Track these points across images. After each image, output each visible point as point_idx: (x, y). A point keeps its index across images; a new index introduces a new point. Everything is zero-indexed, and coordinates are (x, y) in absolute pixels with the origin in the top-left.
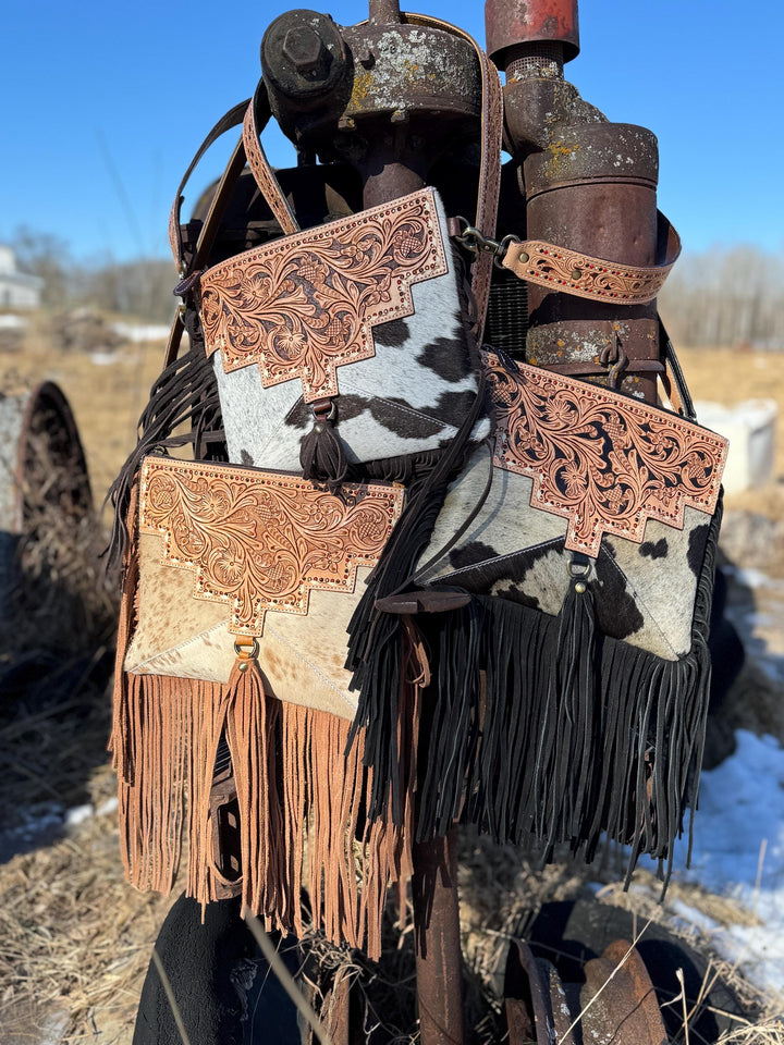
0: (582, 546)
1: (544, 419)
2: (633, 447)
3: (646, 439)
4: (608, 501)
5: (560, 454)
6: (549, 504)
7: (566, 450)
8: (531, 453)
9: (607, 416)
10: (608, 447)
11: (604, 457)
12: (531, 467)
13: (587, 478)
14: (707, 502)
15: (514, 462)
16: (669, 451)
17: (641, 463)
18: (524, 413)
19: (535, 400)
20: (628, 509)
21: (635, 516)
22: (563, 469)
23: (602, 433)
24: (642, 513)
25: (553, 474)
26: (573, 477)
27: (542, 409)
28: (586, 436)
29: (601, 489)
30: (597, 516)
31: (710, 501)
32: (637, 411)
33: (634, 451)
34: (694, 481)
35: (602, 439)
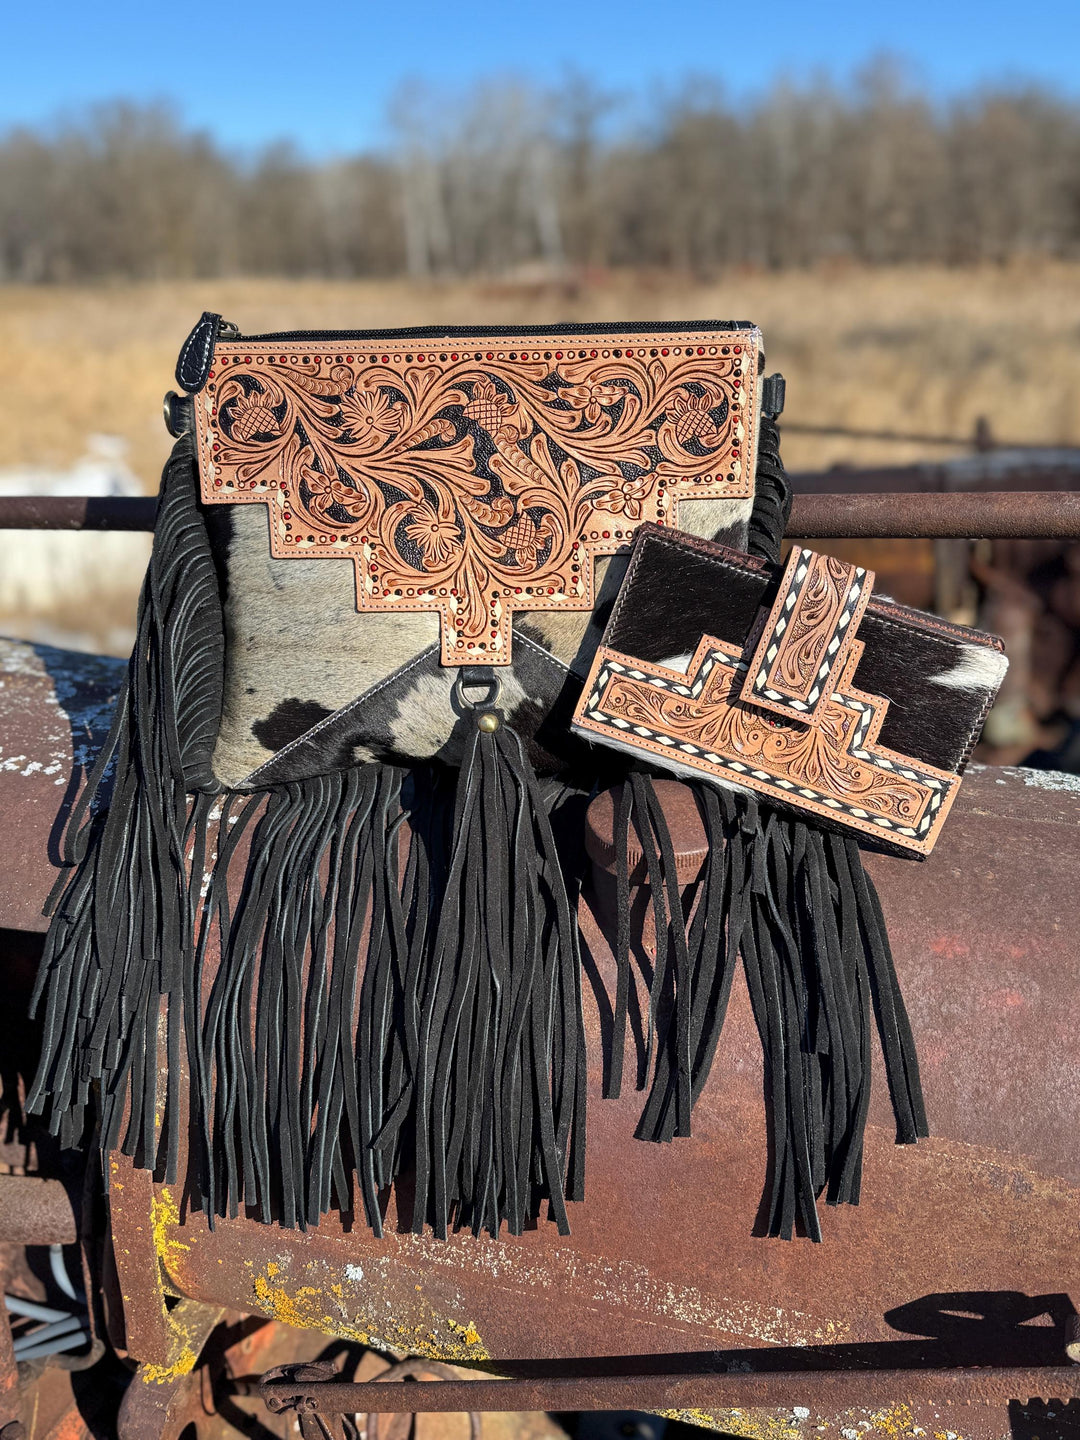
0: (477, 651)
1: (344, 440)
2: (537, 429)
3: (560, 405)
4: (511, 552)
5: (393, 495)
6: (392, 598)
7: (403, 482)
8: (337, 512)
9: (466, 387)
10: (485, 448)
11: (482, 472)
12: (344, 538)
13: (459, 523)
14: (731, 477)
15: (311, 539)
16: (615, 410)
17: (559, 456)
18: (305, 441)
19: (321, 408)
20: (553, 554)
21: (571, 562)
22: (409, 520)
23: (465, 426)
24: (581, 553)
25: (388, 535)
26: (431, 531)
27: (336, 420)
28: (435, 443)
29: (493, 533)
30: (494, 586)
31: (738, 470)
32: (524, 357)
33: (542, 437)
34: (692, 446)
35: (469, 438)
